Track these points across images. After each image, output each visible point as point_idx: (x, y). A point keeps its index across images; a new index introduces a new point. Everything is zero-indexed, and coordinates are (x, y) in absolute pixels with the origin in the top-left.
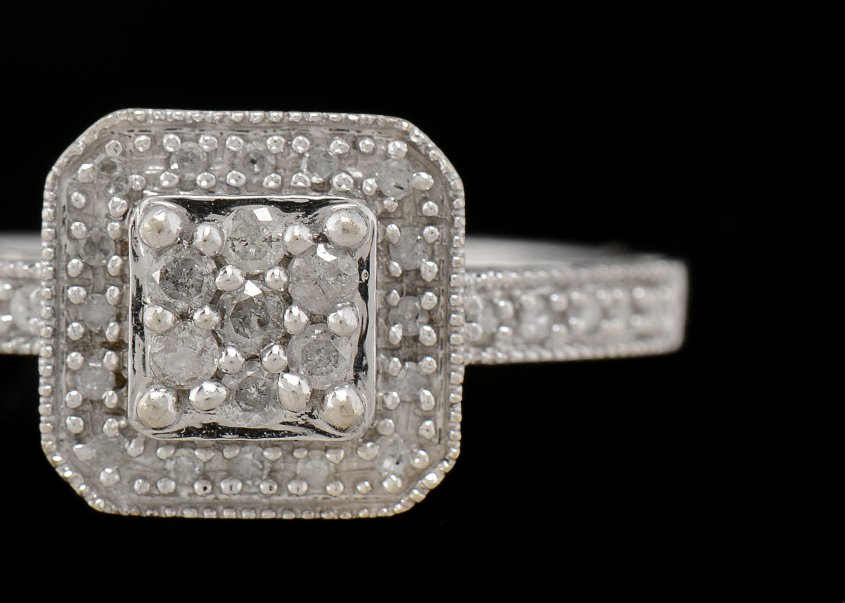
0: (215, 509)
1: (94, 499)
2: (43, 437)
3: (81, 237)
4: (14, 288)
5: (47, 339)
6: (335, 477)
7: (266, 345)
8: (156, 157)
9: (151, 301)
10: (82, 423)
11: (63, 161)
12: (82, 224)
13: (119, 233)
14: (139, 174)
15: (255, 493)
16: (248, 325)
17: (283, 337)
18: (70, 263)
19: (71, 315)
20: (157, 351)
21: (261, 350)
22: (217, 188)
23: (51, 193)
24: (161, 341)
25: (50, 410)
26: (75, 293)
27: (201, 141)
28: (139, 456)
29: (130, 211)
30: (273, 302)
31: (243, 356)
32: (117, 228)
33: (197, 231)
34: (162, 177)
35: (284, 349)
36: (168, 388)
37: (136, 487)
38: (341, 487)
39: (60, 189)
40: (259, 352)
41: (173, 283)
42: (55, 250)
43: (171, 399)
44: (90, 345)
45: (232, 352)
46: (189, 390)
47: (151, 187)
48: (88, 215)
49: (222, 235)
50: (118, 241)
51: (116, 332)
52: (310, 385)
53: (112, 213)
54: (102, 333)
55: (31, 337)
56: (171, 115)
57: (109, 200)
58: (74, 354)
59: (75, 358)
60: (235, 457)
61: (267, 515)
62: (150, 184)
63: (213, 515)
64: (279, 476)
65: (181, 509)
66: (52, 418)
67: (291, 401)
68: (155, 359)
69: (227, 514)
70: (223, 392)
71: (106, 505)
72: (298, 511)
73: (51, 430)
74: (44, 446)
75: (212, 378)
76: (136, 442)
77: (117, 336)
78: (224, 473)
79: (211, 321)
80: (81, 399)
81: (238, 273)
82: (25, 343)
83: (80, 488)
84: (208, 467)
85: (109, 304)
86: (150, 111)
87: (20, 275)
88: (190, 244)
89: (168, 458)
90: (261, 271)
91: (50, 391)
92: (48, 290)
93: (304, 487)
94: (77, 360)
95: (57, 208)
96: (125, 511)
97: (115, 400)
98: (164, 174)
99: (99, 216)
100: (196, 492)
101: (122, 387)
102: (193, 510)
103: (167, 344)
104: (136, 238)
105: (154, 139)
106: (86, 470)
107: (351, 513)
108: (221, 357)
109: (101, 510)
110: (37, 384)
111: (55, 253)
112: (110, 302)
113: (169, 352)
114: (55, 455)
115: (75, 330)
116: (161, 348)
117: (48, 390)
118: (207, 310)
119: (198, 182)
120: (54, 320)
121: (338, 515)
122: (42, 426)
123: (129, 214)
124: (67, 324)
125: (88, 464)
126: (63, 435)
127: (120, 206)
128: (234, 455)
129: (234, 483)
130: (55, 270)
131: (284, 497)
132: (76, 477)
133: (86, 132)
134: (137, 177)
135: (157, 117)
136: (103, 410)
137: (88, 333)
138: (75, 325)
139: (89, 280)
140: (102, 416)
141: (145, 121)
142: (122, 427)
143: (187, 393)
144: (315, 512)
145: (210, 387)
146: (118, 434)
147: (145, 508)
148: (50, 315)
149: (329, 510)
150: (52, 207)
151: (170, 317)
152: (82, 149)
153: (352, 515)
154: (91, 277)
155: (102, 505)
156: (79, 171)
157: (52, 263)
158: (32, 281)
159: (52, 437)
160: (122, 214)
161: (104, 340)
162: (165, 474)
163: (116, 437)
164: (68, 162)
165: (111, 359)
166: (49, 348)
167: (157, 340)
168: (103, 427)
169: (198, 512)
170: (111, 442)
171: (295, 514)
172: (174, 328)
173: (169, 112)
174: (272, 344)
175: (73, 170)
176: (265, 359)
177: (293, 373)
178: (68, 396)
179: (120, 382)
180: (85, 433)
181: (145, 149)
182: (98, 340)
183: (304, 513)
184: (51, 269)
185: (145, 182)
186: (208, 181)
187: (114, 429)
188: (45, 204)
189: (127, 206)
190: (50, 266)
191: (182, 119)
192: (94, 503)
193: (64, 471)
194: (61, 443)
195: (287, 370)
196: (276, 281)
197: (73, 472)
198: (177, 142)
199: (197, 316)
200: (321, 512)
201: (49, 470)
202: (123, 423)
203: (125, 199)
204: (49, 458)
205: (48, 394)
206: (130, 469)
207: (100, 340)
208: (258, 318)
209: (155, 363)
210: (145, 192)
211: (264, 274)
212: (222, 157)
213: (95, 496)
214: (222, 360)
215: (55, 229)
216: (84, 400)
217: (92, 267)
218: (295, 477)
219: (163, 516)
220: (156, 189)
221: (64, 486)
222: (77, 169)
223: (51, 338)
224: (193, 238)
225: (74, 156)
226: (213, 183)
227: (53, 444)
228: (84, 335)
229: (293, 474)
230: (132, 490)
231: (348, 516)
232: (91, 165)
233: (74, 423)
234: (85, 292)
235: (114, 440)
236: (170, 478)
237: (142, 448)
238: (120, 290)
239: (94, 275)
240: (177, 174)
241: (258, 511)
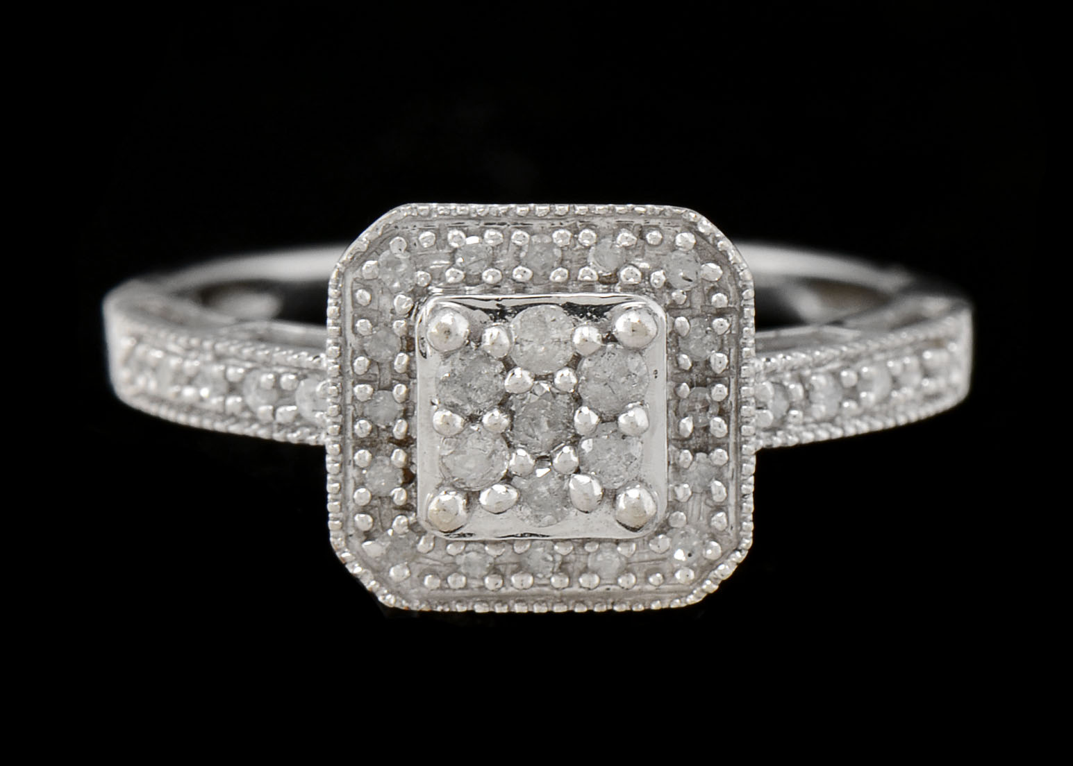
0: (506, 603)
1: (384, 595)
2: (332, 534)
3: (367, 334)
4: (299, 379)
5: (335, 436)
6: (626, 570)
7: (556, 446)
8: (441, 251)
9: (440, 403)
10: (370, 520)
11: (347, 258)
12: (368, 321)
13: (406, 329)
14: (424, 269)
15: (545, 585)
16: (538, 425)
17: (574, 436)
18: (356, 361)
19: (358, 411)
20: (446, 454)
21: (552, 451)
22: (503, 282)
23: (336, 291)
24: (450, 444)
25: (339, 507)
26: (363, 391)
27: (486, 236)
28: (429, 552)
29: (416, 307)
30: (563, 401)
31: (533, 458)
32: (403, 325)
33: (485, 333)
34: (448, 273)
35: (575, 449)
36: (459, 490)
37: (426, 582)
38: (633, 579)
39: (344, 286)
40: (549, 453)
41: (462, 386)
42: (341, 347)
43: (461, 501)
44: (378, 440)
45: (521, 452)
46: (479, 492)
47: (436, 282)
48: (374, 310)
49: (510, 337)
50: (404, 338)
51: (403, 429)
52: (601, 483)
53: (397, 310)
54: (389, 428)
55: (316, 428)
56: (456, 209)
57: (395, 297)
58: (361, 452)
59: (364, 455)
60: (526, 552)
61: (559, 609)
62: (435, 279)
63: (504, 610)
64: (570, 568)
65: (471, 604)
66: (341, 515)
67: (582, 502)
68: (444, 461)
69: (519, 608)
70: (514, 494)
71: (396, 601)
72: (590, 603)
73: (339, 527)
74: (333, 543)
75: (502, 480)
76: (426, 539)
77: (404, 434)
78: (515, 566)
79: (500, 424)
80: (369, 495)
81: (526, 373)
82: (311, 434)
83: (370, 584)
84: (498, 560)
85: (396, 401)
86: (434, 205)
87: (304, 366)
88: (478, 346)
89: (458, 554)
90: (550, 372)
91: (339, 488)
92: (334, 388)
93: (596, 579)
94: (364, 457)
95: (342, 305)
96: (417, 605)
97: (403, 497)
98: (449, 270)
99: (384, 311)
100: (487, 586)
101: (410, 482)
102: (484, 604)
103: (457, 446)
104: (422, 339)
105: (438, 233)
106: (375, 565)
107: (644, 604)
108: (511, 458)
109: (392, 606)
110: (324, 482)
111: (340, 350)
112: (397, 400)
113: (458, 454)
114: (344, 552)
115: (362, 428)
116: (450, 451)
117: (336, 488)
118: (496, 412)
119: (484, 278)
120: (341, 416)
121: (631, 606)
122: (330, 523)
123: (414, 311)
124: (354, 421)
125: (378, 559)
126: (351, 532)
127: (406, 303)
128: (526, 549)
129: (525, 577)
130: (341, 368)
131: (575, 589)
132: (366, 573)
133: (370, 228)
134: (423, 273)
135: (441, 212)
136: (392, 506)
137: (375, 428)
138: (362, 422)
139: (376, 375)
140: (391, 511)
141: (429, 215)
142: (411, 523)
143: (478, 494)
144: (607, 604)
145: (500, 489)
146: (407, 531)
147: (436, 602)
148: (336, 413)
149: (621, 602)
150: (337, 304)
151: (459, 420)
152: (366, 245)
153: (645, 607)
154: (377, 373)
155: (392, 601)
156: (364, 268)
157: (338, 361)
158: (318, 372)
159: (341, 534)
160: (409, 310)
161: (391, 436)
162: (455, 569)
163: (405, 533)
164: (353, 258)
165: (399, 456)
166: (336, 446)
167: (446, 443)
168: (392, 523)
169: (489, 606)
170: (401, 539)
171: (588, 606)
172: (462, 431)
173: (453, 206)
174: (563, 445)
175: (357, 265)
176: (556, 461)
177: (584, 474)
178: (356, 493)
179: (409, 478)
180: (374, 529)
181: (430, 245)
182: (385, 435)
183: (597, 605)
184: (337, 366)
185: (430, 278)
186: (493, 276)
187: (403, 526)
188: (330, 301)
189: (413, 302)
190: (336, 364)
191: (466, 213)
192: (384, 599)
193: (353, 567)
194: (350, 538)
195: (578, 471)
196: (566, 383)
197: (363, 568)
198: (461, 237)
199: (486, 419)
200: (613, 604)
201: (340, 567)
202: (412, 519)
203: (409, 296)
204: (338, 554)
205: (336, 491)
206: (420, 563)
207: (388, 435)
208: (547, 419)
209: (444, 464)
210: (430, 288)
211: (553, 375)
212: (508, 249)
213: (386, 591)
214: (512, 462)
215: (341, 326)
216: (373, 497)
217: (378, 363)
218: (585, 570)
219: (454, 610)
220: (441, 284)
221: (354, 582)
222: (362, 265)
223: (338, 436)
224: (480, 341)
225: (358, 252)
226: (499, 277)
227: (342, 540)
228: (371, 432)
229: (584, 566)
230: (422, 584)
231: (641, 608)
232: (375, 262)
233: (364, 521)
234: (372, 389)
235: (403, 536)
236: (460, 573)
237: (432, 544)
238: (407, 387)
239: (380, 370)
240: (463, 270)
241: (550, 604)
